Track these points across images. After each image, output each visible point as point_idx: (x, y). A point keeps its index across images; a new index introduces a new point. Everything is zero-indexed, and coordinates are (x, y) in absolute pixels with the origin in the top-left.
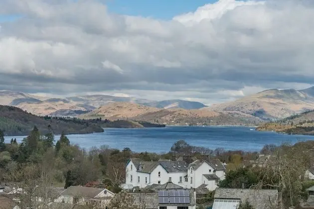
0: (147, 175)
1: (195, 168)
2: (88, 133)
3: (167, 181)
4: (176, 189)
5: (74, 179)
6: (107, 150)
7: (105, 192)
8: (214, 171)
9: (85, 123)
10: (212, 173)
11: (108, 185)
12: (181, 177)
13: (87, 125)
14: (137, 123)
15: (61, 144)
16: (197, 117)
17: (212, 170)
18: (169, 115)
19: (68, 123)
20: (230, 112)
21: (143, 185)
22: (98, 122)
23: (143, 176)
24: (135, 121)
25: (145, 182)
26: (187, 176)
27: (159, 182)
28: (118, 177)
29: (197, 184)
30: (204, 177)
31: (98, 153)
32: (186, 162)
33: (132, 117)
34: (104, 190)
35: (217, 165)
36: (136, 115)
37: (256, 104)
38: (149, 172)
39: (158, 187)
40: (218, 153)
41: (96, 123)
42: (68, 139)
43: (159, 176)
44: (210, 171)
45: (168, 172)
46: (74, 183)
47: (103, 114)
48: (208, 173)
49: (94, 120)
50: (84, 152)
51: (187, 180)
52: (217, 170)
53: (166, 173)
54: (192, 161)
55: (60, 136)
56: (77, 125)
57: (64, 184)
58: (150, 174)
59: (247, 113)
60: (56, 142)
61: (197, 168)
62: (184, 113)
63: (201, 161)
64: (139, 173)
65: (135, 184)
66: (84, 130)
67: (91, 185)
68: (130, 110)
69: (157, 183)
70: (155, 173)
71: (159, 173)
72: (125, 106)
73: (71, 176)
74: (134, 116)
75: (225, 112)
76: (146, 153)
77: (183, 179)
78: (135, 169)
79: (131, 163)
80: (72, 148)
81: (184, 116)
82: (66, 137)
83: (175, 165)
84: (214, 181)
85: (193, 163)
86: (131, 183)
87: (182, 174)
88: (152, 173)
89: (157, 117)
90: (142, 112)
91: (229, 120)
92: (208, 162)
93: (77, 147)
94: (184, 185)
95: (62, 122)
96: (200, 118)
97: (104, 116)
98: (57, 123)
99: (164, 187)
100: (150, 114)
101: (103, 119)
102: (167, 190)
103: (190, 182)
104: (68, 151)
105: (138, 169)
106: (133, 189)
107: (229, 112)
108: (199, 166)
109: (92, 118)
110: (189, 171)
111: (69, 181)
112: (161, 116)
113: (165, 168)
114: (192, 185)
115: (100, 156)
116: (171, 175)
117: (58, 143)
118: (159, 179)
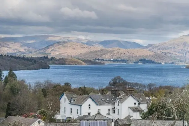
0: (78, 107)
1: (122, 101)
2: (35, 69)
3: (97, 113)
4: (104, 120)
5: (13, 110)
6: (50, 85)
7: (39, 122)
8: (139, 104)
9: (33, 60)
10: (137, 105)
11: (43, 116)
12: (109, 109)
13: (35, 62)
14: (80, 61)
15: (9, 79)
16: (133, 56)
17: (137, 103)
18: (109, 54)
19: (18, 60)
20: (164, 51)
21: (74, 116)
22: (45, 59)
23: (75, 108)
24: (78, 59)
25: (76, 114)
26: (114, 108)
27: (89, 114)
28: (51, 108)
29: (123, 116)
30: (130, 109)
31: (42, 87)
32: (114, 95)
33: (75, 55)
34: (38, 120)
35: (141, 99)
36: (79, 54)
37: (187, 44)
38: (80, 105)
39: (88, 118)
40: (150, 88)
41: (43, 60)
42: (15, 75)
43: (89, 108)
44: (135, 104)
45: (97, 105)
46: (13, 114)
47: (50, 52)
48: (133, 105)
49: (41, 57)
50: (30, 86)
51: (114, 112)
52: (141, 103)
53: (96, 105)
54: (120, 95)
55: (8, 72)
56: (26, 62)
57: (5, 114)
58: (81, 106)
59: (179, 53)
60: (5, 77)
61: (123, 101)
62: (123, 52)
63: (127, 95)
64: (71, 105)
65: (68, 115)
66: (32, 66)
67: (28, 116)
68: (74, 49)
69: (87, 114)
70: (85, 105)
71: (89, 105)
72: (69, 46)
73: (10, 107)
74: (77, 54)
75: (159, 52)
76: (85, 88)
77: (111, 111)
78: (68, 101)
79: (65, 96)
80: (19, 83)
81: (122, 55)
82: (13, 73)
83: (104, 99)
84: (138, 113)
85: (120, 97)
86: (64, 114)
87: (110, 107)
88: (83, 106)
89: (98, 56)
90: (85, 51)
91: (162, 58)
92: (133, 96)
93: (23, 81)
94: (112, 116)
95: (12, 59)
96: (136, 56)
97: (50, 54)
98: (8, 60)
99: (93, 118)
100: (91, 52)
101: (49, 57)
102: (96, 120)
103: (117, 114)
104: (15, 86)
105: (70, 102)
106: (66, 119)
107: (162, 51)
108: (126, 99)
109: (40, 56)
110: (116, 104)
111: (9, 112)
112: (102, 55)
113: (95, 102)
114: (118, 117)
115: (43, 90)
116: (100, 107)
117: (6, 78)
118: (89, 111)
